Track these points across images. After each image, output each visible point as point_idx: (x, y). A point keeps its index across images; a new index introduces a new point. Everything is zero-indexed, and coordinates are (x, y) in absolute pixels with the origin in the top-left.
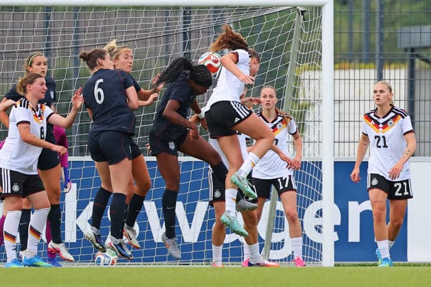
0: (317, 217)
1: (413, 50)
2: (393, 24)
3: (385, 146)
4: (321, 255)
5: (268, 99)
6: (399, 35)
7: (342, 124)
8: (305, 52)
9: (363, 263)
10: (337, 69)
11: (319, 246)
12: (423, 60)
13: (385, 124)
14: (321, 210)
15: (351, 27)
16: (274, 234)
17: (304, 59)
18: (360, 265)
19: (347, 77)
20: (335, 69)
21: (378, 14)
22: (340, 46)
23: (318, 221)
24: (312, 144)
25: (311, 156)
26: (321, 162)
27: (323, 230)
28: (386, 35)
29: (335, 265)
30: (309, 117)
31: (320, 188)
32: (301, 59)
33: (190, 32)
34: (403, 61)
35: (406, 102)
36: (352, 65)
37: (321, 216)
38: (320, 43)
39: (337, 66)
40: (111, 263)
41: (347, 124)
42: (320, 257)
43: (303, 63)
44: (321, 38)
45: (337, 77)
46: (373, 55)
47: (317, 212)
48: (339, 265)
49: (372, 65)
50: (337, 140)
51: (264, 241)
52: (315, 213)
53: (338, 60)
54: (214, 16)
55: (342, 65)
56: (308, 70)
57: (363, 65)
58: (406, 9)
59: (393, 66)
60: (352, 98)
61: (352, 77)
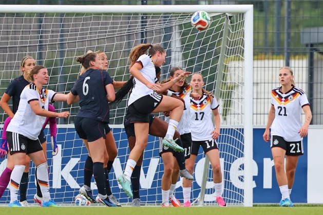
0: (240, 170)
1: (312, 45)
2: (297, 26)
3: (285, 115)
4: (243, 198)
5: (197, 82)
6: (302, 34)
7: (259, 100)
8: (232, 47)
9: (274, 204)
10: (255, 59)
11: (242, 191)
12: (320, 53)
13: (286, 98)
14: (243, 164)
15: (266, 28)
16: (207, 182)
17: (231, 52)
18: (272, 206)
19: (263, 66)
20: (254, 60)
21: (286, 18)
22: (258, 42)
23: (241, 173)
24: (236, 116)
25: (236, 124)
26: (243, 129)
27: (244, 179)
28: (292, 34)
29: (254, 206)
30: (234, 96)
31: (242, 148)
32: (229, 52)
33: (146, 32)
34: (304, 54)
35: (307, 84)
36: (267, 56)
37: (243, 169)
38: (243, 40)
39: (256, 57)
40: (86, 204)
41: (263, 100)
42: (242, 199)
43: (230, 55)
44: (243, 37)
45: (256, 66)
46: (283, 49)
47: (240, 166)
48: (256, 206)
49: (281, 57)
50: (255, 112)
51: (200, 187)
52: (239, 167)
53: (256, 53)
54: (164, 20)
55: (259, 57)
56: (234, 60)
57: (275, 57)
58: (307, 15)
59: (297, 57)
60: (266, 81)
61: (266, 66)
